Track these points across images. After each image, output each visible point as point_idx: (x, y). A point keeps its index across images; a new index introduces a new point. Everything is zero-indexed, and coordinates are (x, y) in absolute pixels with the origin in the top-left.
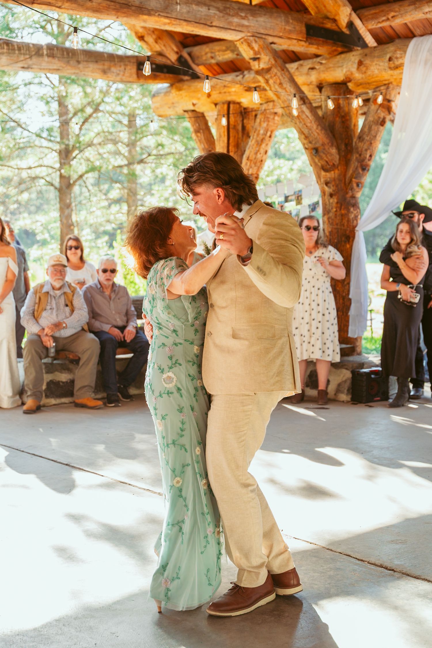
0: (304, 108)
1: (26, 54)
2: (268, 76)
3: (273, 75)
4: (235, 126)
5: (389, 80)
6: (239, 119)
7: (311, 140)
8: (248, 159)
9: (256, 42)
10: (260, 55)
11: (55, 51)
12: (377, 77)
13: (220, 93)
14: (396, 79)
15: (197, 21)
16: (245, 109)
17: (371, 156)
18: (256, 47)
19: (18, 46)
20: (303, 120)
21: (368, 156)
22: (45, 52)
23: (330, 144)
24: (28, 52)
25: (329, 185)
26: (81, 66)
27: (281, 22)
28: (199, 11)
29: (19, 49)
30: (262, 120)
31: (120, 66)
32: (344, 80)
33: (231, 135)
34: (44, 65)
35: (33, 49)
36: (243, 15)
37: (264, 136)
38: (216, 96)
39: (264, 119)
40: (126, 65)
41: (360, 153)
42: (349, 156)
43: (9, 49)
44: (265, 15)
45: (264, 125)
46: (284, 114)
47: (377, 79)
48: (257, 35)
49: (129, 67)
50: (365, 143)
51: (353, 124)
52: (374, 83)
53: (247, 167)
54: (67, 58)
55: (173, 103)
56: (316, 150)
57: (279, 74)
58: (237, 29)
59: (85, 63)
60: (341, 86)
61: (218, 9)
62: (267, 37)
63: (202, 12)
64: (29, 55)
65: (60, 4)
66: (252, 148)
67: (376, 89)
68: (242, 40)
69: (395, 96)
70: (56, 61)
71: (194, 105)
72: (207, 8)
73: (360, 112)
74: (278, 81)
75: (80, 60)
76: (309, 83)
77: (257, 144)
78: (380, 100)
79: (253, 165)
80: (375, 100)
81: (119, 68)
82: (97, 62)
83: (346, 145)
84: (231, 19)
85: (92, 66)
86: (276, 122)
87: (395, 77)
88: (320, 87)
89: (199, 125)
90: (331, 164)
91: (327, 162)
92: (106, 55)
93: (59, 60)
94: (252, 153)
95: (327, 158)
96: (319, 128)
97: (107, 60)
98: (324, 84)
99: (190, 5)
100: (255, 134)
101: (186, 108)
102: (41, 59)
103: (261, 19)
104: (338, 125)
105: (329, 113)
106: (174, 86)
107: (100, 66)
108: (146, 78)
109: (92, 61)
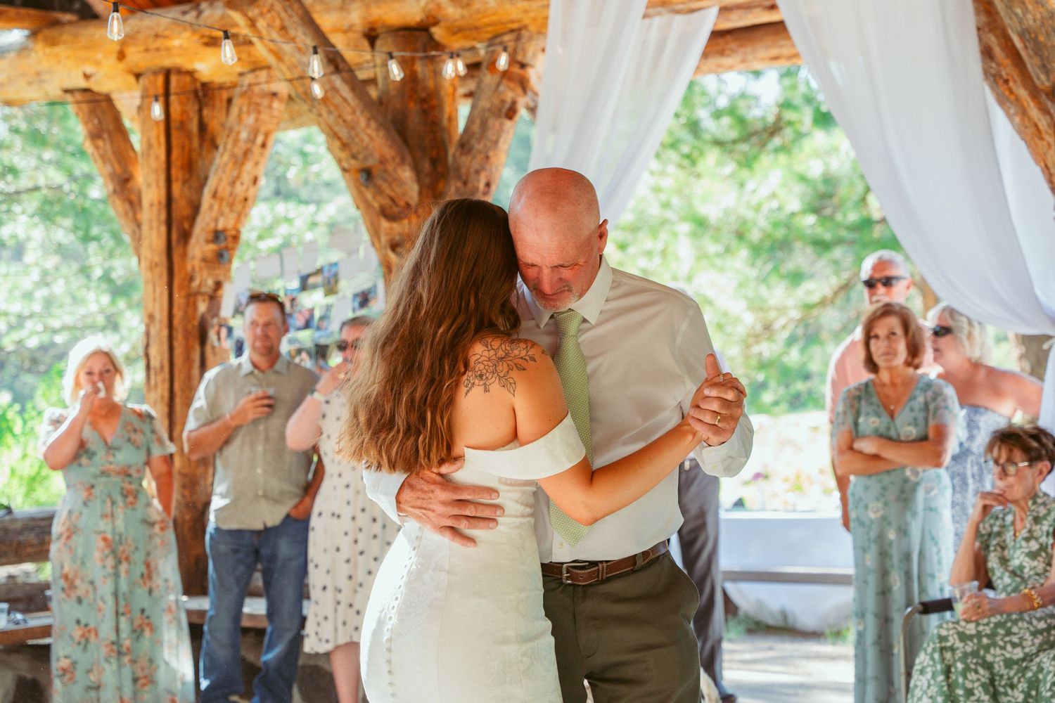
0: (337, 81)
2: (253, 12)
3: (265, 10)
4: (182, 123)
5: (519, 21)
6: (192, 109)
7: (354, 151)
8: (214, 195)
12: (494, 14)
13: (147, 50)
14: (535, 19)
16: (204, 85)
17: (488, 185)
20: (336, 107)
21: (482, 185)
23: (398, 160)
25: (399, 250)
30: (245, 109)
32: (422, 21)
33: (174, 142)
37: (249, 145)
38: (136, 56)
39: (249, 105)
41: (464, 178)
42: (440, 186)
45: (250, 120)
46: (293, 94)
47: (493, 18)
50: (474, 157)
51: (446, 116)
52: (490, 29)
53: (214, 214)
55: (38, 74)
56: (368, 174)
57: (278, 7)
60: (417, 33)
66: (224, 172)
67: (494, 40)
69: (534, 55)
71: (87, 77)
73: (461, 91)
74: (277, 23)
76: (345, 28)
77: (235, 163)
78: (503, 61)
79: (227, 210)
80: (492, 64)
83: (434, 162)
86: (276, 113)
87: (532, 15)
88: (371, 36)
89: (100, 122)
90: (402, 203)
91: (392, 199)
94: (224, 183)
95: (393, 190)
96: (373, 124)
98: (380, 31)
100: (230, 141)
101: (70, 84)
104: (414, 119)
105: (393, 93)
106: (40, 36)
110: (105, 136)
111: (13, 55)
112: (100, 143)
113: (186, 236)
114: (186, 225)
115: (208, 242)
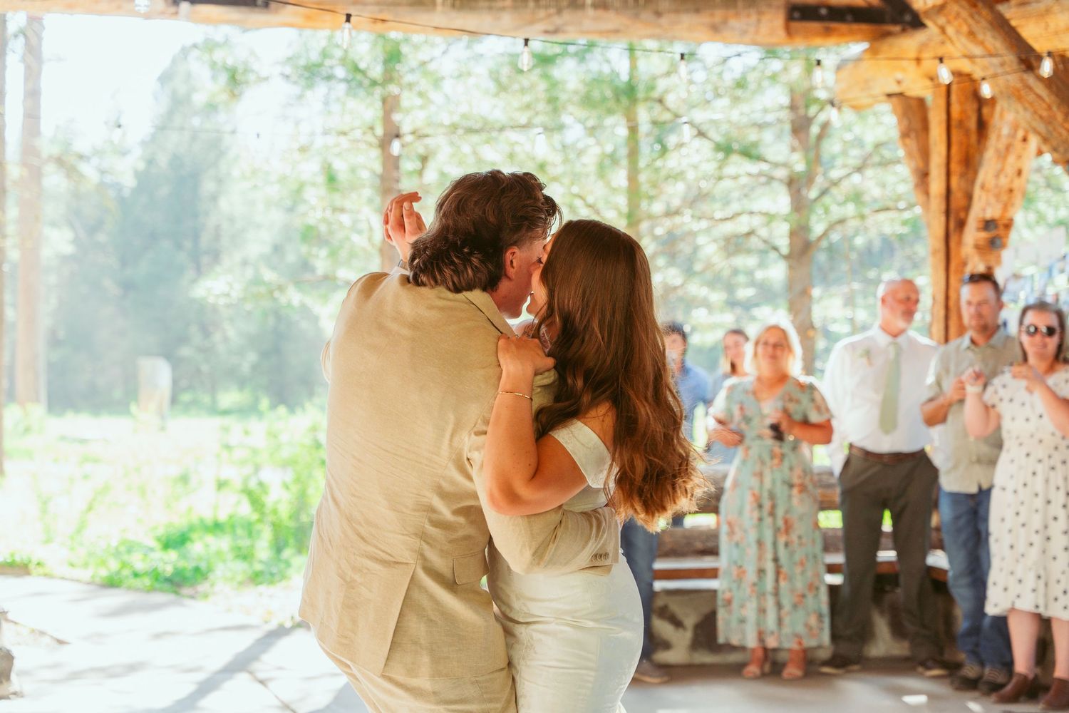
3: (951, 18)
4: (960, 121)
6: (971, 108)
8: (983, 187)
13: (935, 56)
22: (589, 1)
26: (664, 21)
31: (748, 16)
33: (955, 138)
34: (588, 24)
37: (1011, 140)
38: (929, 64)
40: (760, 13)
49: (767, 17)
53: (982, 204)
54: (633, 7)
55: (866, 82)
57: (964, 14)
59: (672, 15)
64: (554, 7)
70: (610, 15)
71: (899, 82)
77: (1000, 157)
79: (993, 200)
81: (744, 20)
85: (687, 19)
93: (616, 13)
94: (991, 176)
97: (720, 6)
101: (889, 89)
102: (579, 13)
107: (704, 18)
108: (808, 35)
109: (687, 11)
110: (913, 135)
111: (851, 65)
112: (908, 141)
113: (961, 224)
114: (962, 215)
115: (979, 229)
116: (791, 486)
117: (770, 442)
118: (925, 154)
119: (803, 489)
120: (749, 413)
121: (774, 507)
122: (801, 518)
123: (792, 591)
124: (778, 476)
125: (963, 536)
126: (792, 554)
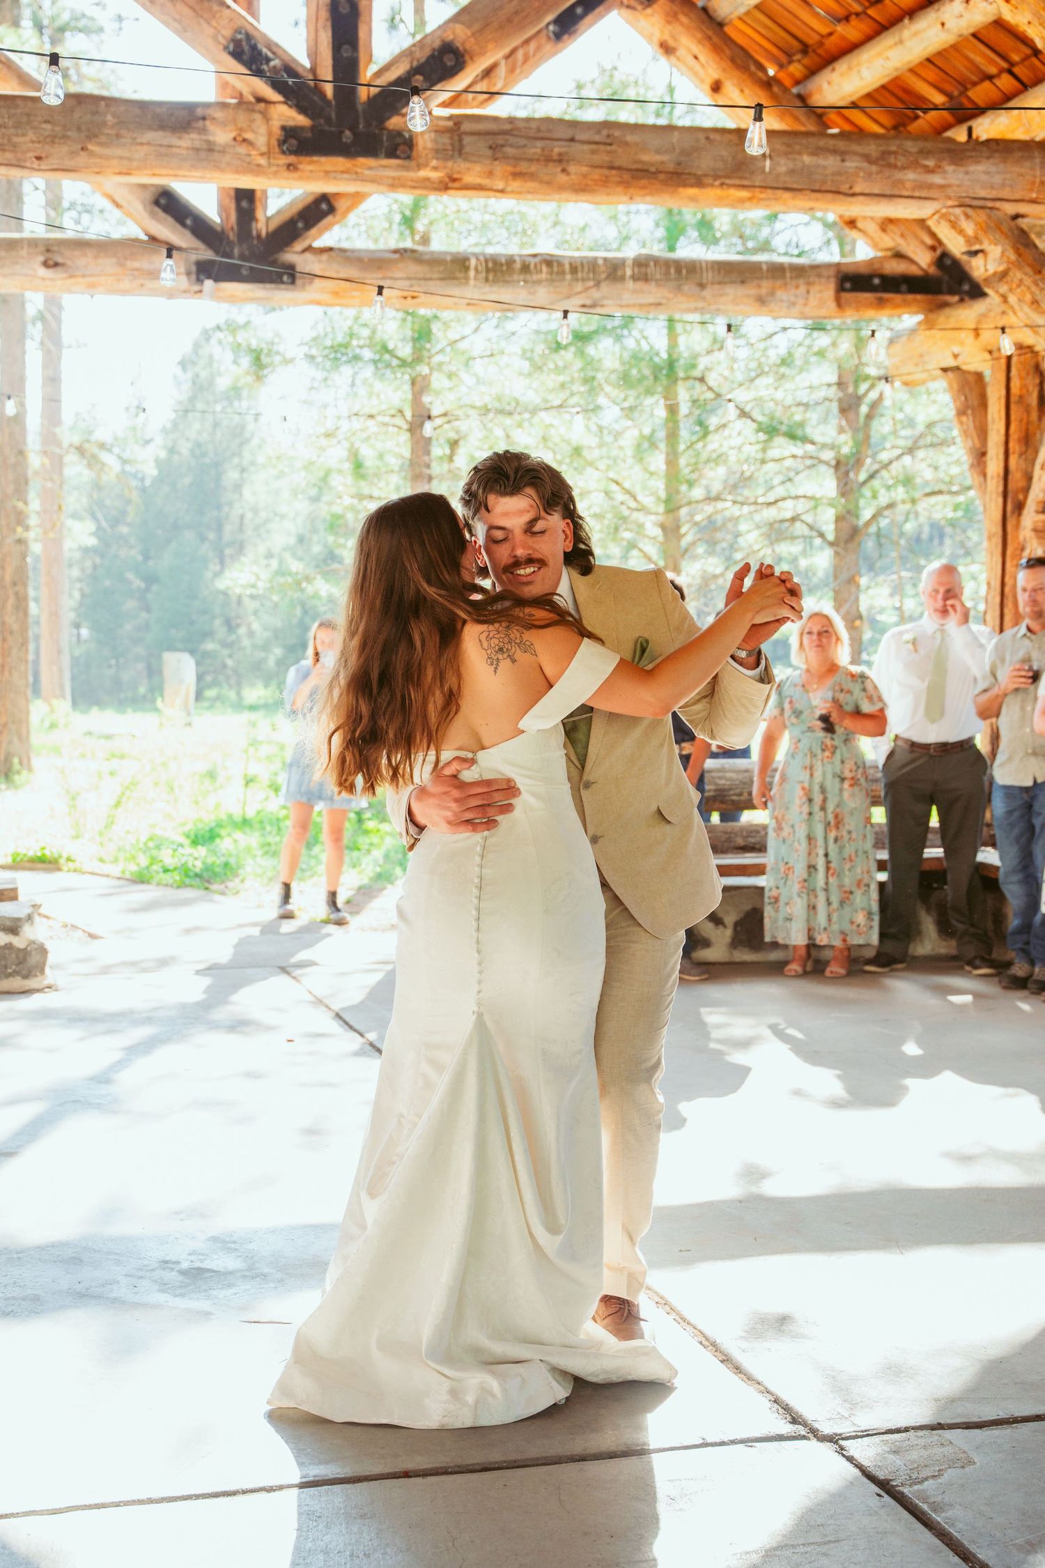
1: (588, 279)
2: (1003, 288)
3: (1014, 286)
4: (1021, 397)
6: (1032, 382)
9: (967, 216)
10: (981, 243)
11: (651, 269)
13: (996, 327)
15: (817, 187)
18: (969, 228)
19: (571, 264)
22: (629, 272)
24: (591, 275)
26: (707, 293)
27: (1032, 169)
28: (818, 166)
29: (574, 270)
31: (797, 287)
33: (1013, 417)
34: (627, 297)
35: (602, 269)
36: (930, 163)
38: (988, 336)
40: (809, 284)
43: (551, 273)
44: (988, 158)
48: (969, 204)
49: (817, 288)
53: (1042, 485)
54: (677, 279)
55: (921, 356)
57: (1028, 281)
58: (917, 194)
59: (716, 287)
61: (867, 158)
62: (998, 204)
63: (825, 167)
64: (594, 279)
65: (500, 185)
68: (936, 217)
70: (652, 287)
71: (956, 356)
72: (838, 158)
74: (1028, 297)
75: (704, 281)
81: (793, 291)
82: (743, 282)
84: (899, 175)
85: (732, 291)
89: (966, 399)
92: (764, 267)
93: (658, 286)
97: (767, 278)
99: (797, 157)
101: (945, 363)
102: (619, 286)
103: (980, 168)
107: (750, 290)
108: (859, 306)
109: (733, 282)
110: (969, 412)
111: (905, 338)
112: (964, 419)
113: (1020, 507)
114: (1021, 497)
115: (1037, 512)
116: (843, 780)
117: (821, 734)
118: (982, 432)
119: (855, 782)
120: (798, 706)
121: (825, 800)
122: (851, 813)
123: (841, 886)
124: (829, 768)
125: (1016, 831)
126: (841, 848)
